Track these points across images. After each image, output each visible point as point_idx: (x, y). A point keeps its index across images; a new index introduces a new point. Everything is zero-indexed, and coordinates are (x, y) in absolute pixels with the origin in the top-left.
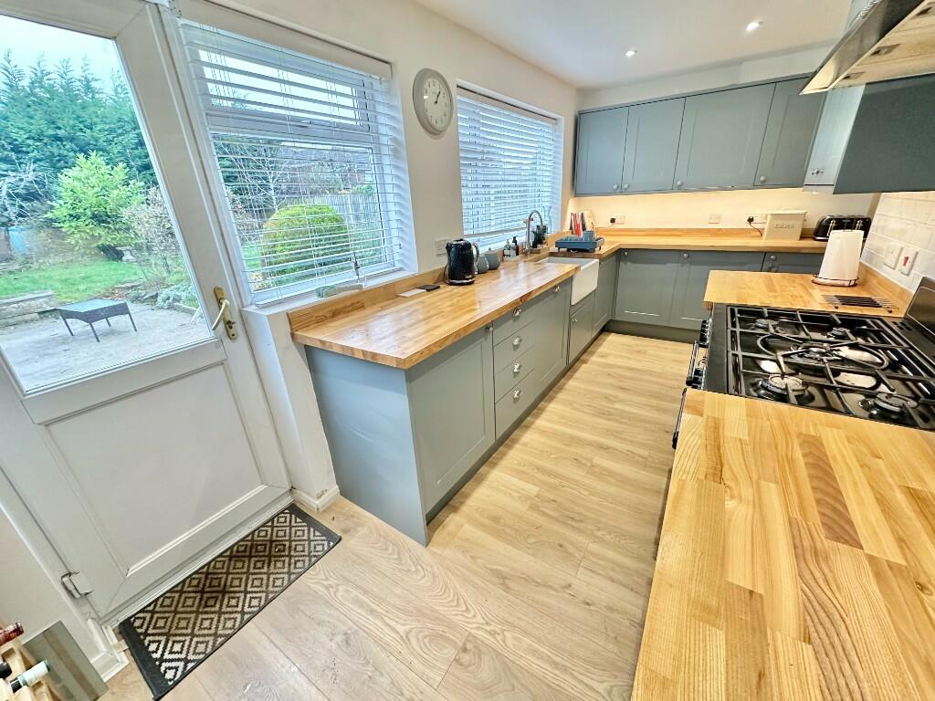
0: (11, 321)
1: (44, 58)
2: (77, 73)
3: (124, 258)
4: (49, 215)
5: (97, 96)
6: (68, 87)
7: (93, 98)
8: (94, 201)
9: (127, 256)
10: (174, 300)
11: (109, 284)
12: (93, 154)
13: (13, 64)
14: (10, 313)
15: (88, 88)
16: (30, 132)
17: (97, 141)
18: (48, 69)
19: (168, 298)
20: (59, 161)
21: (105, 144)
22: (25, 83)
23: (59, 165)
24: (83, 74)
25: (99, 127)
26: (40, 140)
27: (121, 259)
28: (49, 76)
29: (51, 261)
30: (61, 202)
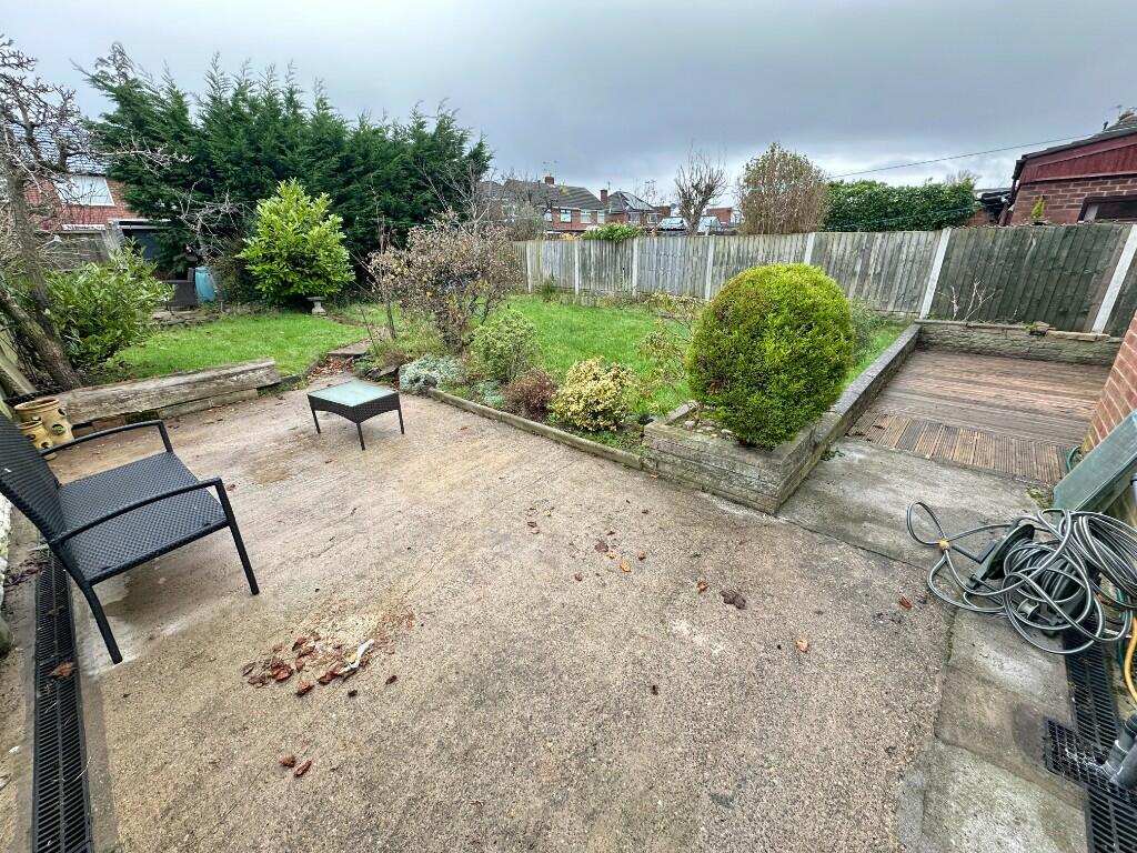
0: (228, 398)
1: (249, 65)
2: (281, 85)
3: (314, 311)
4: (242, 255)
5: (300, 111)
6: (270, 100)
7: (294, 113)
8: (292, 238)
9: (318, 309)
10: (426, 382)
11: (323, 348)
12: (293, 181)
13: (219, 71)
14: (229, 387)
15: (290, 101)
16: (229, 153)
17: (296, 165)
18: (252, 78)
19: (417, 380)
20: (254, 190)
21: (305, 169)
22: (229, 95)
23: (254, 194)
24: (287, 85)
25: (301, 148)
26: (238, 164)
27: (310, 312)
28: (250, 88)
29: (239, 311)
30: (256, 239)
